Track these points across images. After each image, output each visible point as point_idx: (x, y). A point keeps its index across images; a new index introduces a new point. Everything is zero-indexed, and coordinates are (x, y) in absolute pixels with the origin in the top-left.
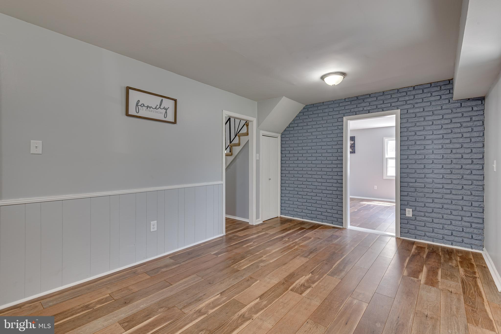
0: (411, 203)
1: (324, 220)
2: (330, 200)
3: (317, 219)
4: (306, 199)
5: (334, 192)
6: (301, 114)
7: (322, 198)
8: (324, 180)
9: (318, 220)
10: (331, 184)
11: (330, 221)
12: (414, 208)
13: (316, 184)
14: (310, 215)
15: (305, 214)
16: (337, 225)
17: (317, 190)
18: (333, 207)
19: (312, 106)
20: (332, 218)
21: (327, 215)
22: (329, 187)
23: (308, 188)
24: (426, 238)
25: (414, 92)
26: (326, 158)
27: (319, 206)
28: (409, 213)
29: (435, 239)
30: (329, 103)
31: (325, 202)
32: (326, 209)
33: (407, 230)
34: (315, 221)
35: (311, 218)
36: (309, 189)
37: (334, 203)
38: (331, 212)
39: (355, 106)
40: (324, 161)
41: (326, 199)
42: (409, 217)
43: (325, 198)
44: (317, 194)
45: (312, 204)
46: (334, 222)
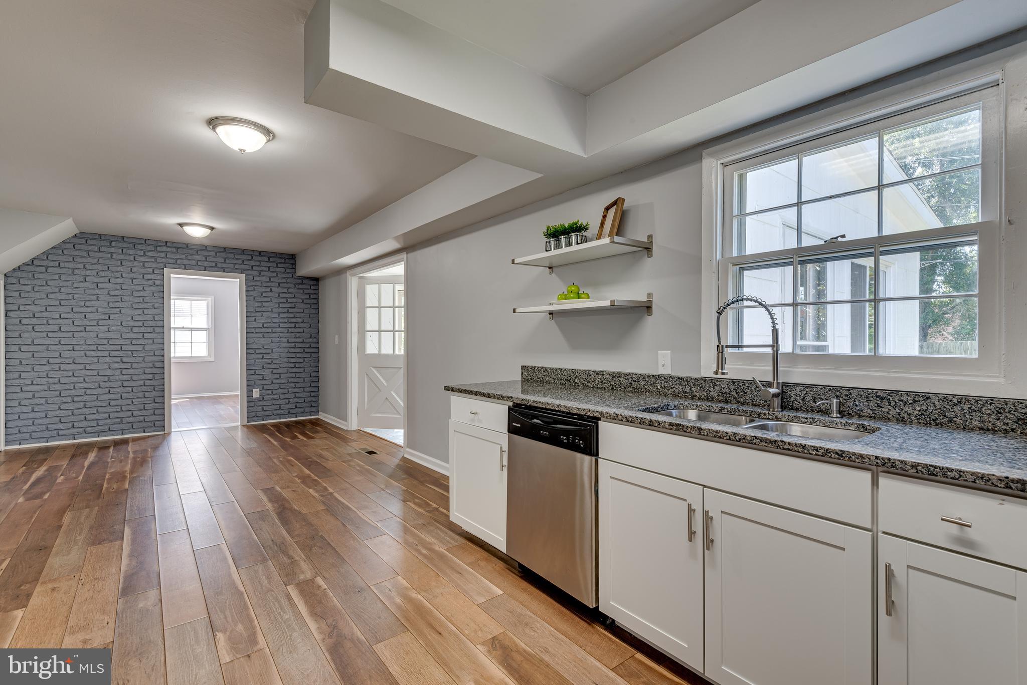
0: (259, 383)
1: (126, 431)
2: (140, 395)
3: (111, 433)
4: (84, 403)
5: (147, 383)
6: (68, 246)
7: (123, 395)
8: (126, 364)
9: (114, 432)
10: (141, 370)
11: (140, 429)
12: (261, 386)
13: (109, 372)
14: (94, 428)
15: (81, 429)
16: (154, 431)
17: (110, 383)
18: (146, 406)
19: (97, 237)
20: (144, 424)
21: (133, 421)
22: (137, 376)
23: (88, 381)
24: (273, 417)
25: (260, 258)
26: (130, 329)
27: (115, 410)
28: (256, 393)
29: (281, 416)
30: (135, 241)
31: (129, 400)
32: (131, 412)
33: (254, 413)
34: (105, 436)
35: (97, 434)
36: (90, 384)
37: (148, 399)
38: (141, 414)
39: (184, 257)
40: (125, 333)
41: (131, 395)
42: (256, 399)
43: (127, 394)
44: (111, 390)
45: (99, 408)
46: (146, 430)
